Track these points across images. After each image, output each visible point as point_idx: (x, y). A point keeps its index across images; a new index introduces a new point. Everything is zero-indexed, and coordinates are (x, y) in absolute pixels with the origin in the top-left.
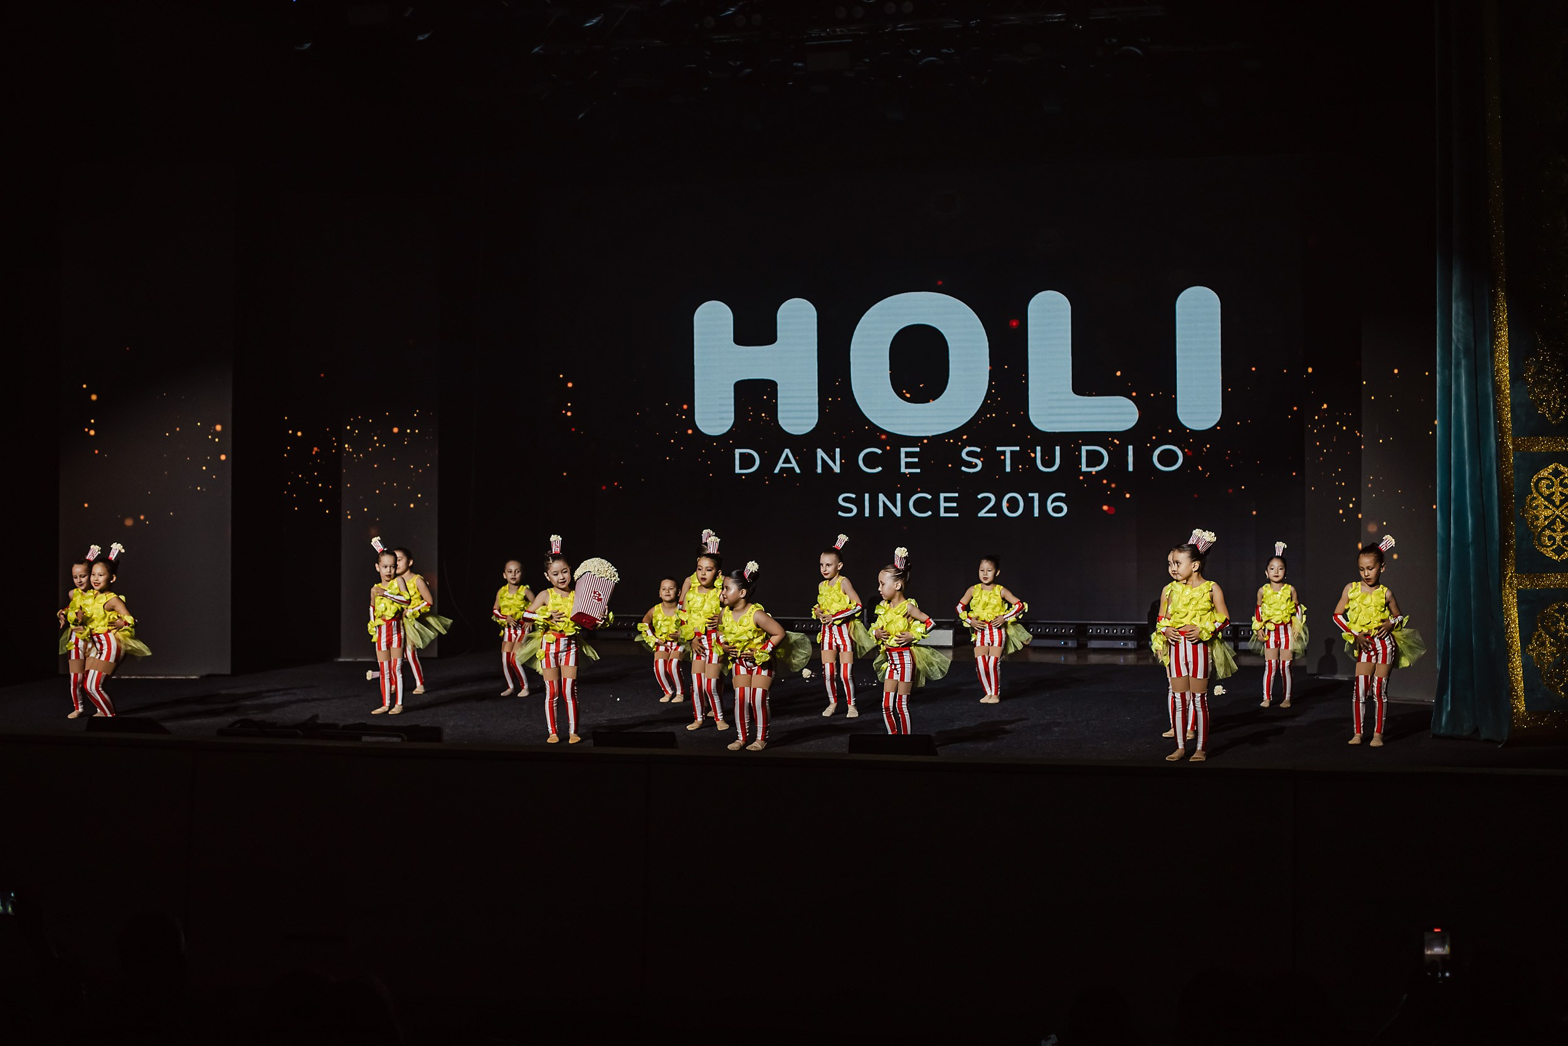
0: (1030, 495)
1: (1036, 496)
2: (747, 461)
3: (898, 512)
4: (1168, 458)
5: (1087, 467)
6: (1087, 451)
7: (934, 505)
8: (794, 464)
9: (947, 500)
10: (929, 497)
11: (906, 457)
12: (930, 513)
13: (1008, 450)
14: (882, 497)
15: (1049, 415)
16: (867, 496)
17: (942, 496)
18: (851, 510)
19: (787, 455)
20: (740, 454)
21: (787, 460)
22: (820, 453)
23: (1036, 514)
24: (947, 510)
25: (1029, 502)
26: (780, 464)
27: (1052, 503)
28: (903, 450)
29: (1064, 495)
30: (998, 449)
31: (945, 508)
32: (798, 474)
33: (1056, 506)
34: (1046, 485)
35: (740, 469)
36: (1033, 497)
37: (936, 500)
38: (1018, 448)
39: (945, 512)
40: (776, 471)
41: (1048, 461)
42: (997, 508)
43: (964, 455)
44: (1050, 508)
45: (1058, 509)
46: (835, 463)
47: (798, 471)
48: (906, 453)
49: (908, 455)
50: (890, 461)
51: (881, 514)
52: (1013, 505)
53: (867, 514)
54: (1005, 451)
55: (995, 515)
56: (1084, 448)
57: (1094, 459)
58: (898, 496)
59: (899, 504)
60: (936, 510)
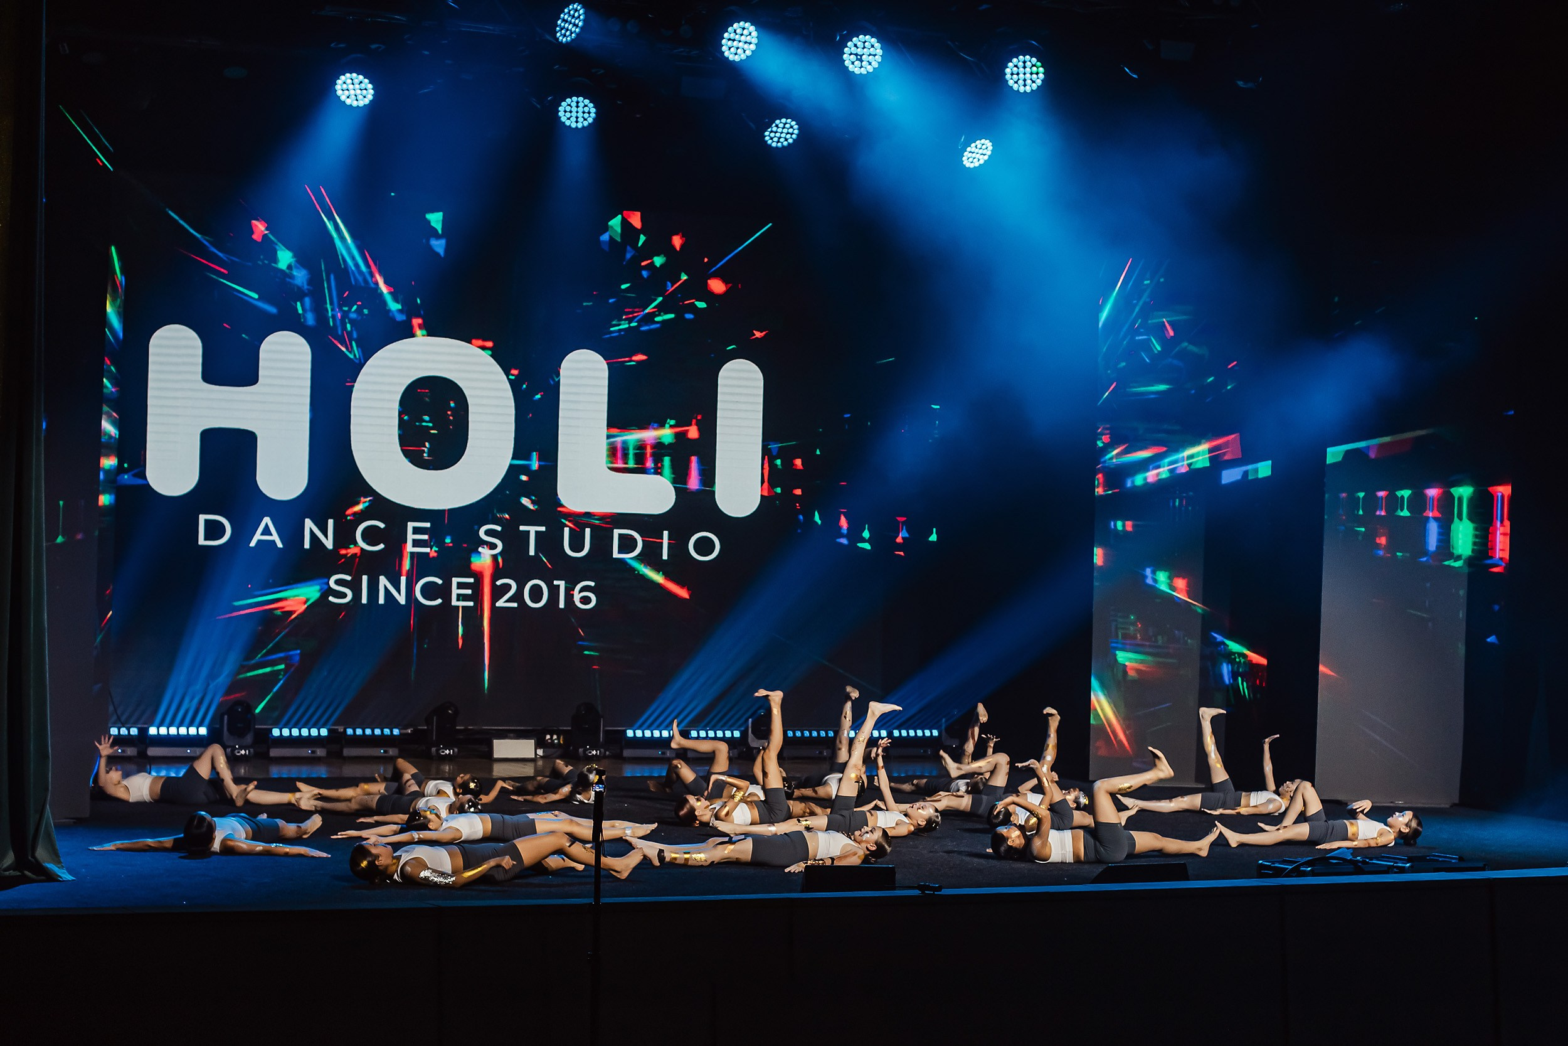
0: (556, 583)
1: (562, 584)
2: (214, 530)
3: (402, 599)
5: (619, 553)
6: (620, 535)
7: (444, 591)
8: (275, 537)
9: (460, 586)
10: (440, 582)
11: (414, 533)
12: (439, 601)
13: (533, 530)
14: (383, 581)
16: (365, 578)
17: (455, 580)
18: (344, 595)
19: (267, 525)
20: (206, 521)
21: (267, 531)
22: (309, 524)
23: (562, 605)
24: (460, 597)
25: (553, 591)
26: (258, 536)
27: (580, 592)
28: (411, 525)
29: (592, 584)
30: (522, 528)
31: (459, 595)
32: (280, 548)
33: (584, 596)
34: (573, 572)
35: (206, 539)
36: (559, 586)
37: (447, 586)
38: (543, 529)
39: (458, 600)
40: (253, 544)
41: (577, 545)
42: (518, 597)
43: (482, 533)
44: (577, 597)
45: (585, 600)
46: (326, 537)
47: (280, 545)
48: (414, 528)
49: (416, 531)
50: (395, 536)
51: (381, 601)
52: (536, 594)
53: (364, 601)
54: (528, 532)
55: (515, 605)
56: (617, 532)
57: (627, 544)
58: (404, 580)
59: (403, 589)
60: (447, 596)
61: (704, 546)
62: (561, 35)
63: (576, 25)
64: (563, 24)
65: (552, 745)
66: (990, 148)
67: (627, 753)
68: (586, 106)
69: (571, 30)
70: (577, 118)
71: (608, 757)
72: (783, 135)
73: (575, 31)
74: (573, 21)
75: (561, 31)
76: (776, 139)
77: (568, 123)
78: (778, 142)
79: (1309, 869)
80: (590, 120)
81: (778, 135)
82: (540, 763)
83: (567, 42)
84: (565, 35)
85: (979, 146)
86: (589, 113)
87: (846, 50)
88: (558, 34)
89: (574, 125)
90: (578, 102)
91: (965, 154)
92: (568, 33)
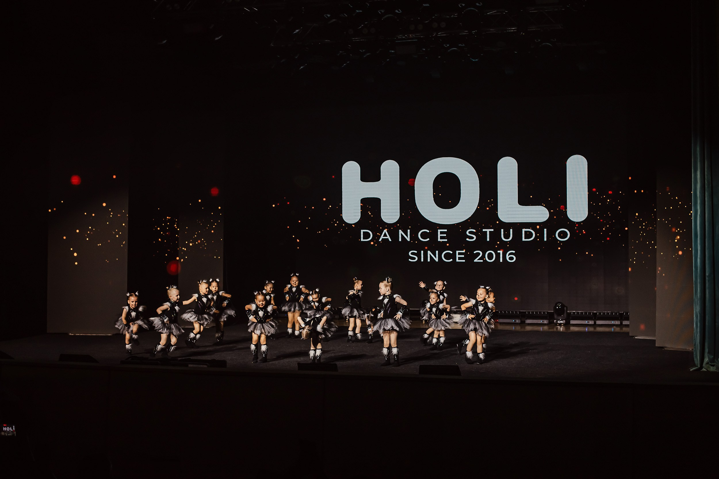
0: (498, 252)
1: (501, 252)
2: (366, 235)
3: (437, 260)
5: (525, 239)
7: (453, 256)
8: (388, 237)
9: (459, 254)
10: (451, 252)
12: (451, 260)
13: (488, 231)
14: (429, 252)
15: (508, 215)
16: (422, 252)
17: (457, 252)
18: (414, 259)
19: (385, 233)
20: (363, 232)
21: (385, 235)
22: (401, 232)
23: (501, 261)
25: (498, 255)
26: (382, 237)
27: (509, 255)
28: (439, 231)
29: (514, 252)
30: (484, 230)
31: (459, 257)
33: (511, 257)
34: (505, 247)
35: (363, 239)
36: (500, 253)
37: (454, 254)
38: (493, 230)
39: (459, 260)
40: (380, 240)
41: (507, 236)
42: (483, 257)
43: (467, 233)
44: (507, 257)
47: (390, 240)
48: (441, 232)
49: (441, 233)
50: (433, 235)
51: (429, 260)
52: (490, 256)
53: (422, 260)
54: (487, 231)
55: (482, 261)
56: (524, 230)
57: (528, 235)
58: (437, 252)
59: (437, 256)
60: (454, 259)
61: (563, 235)
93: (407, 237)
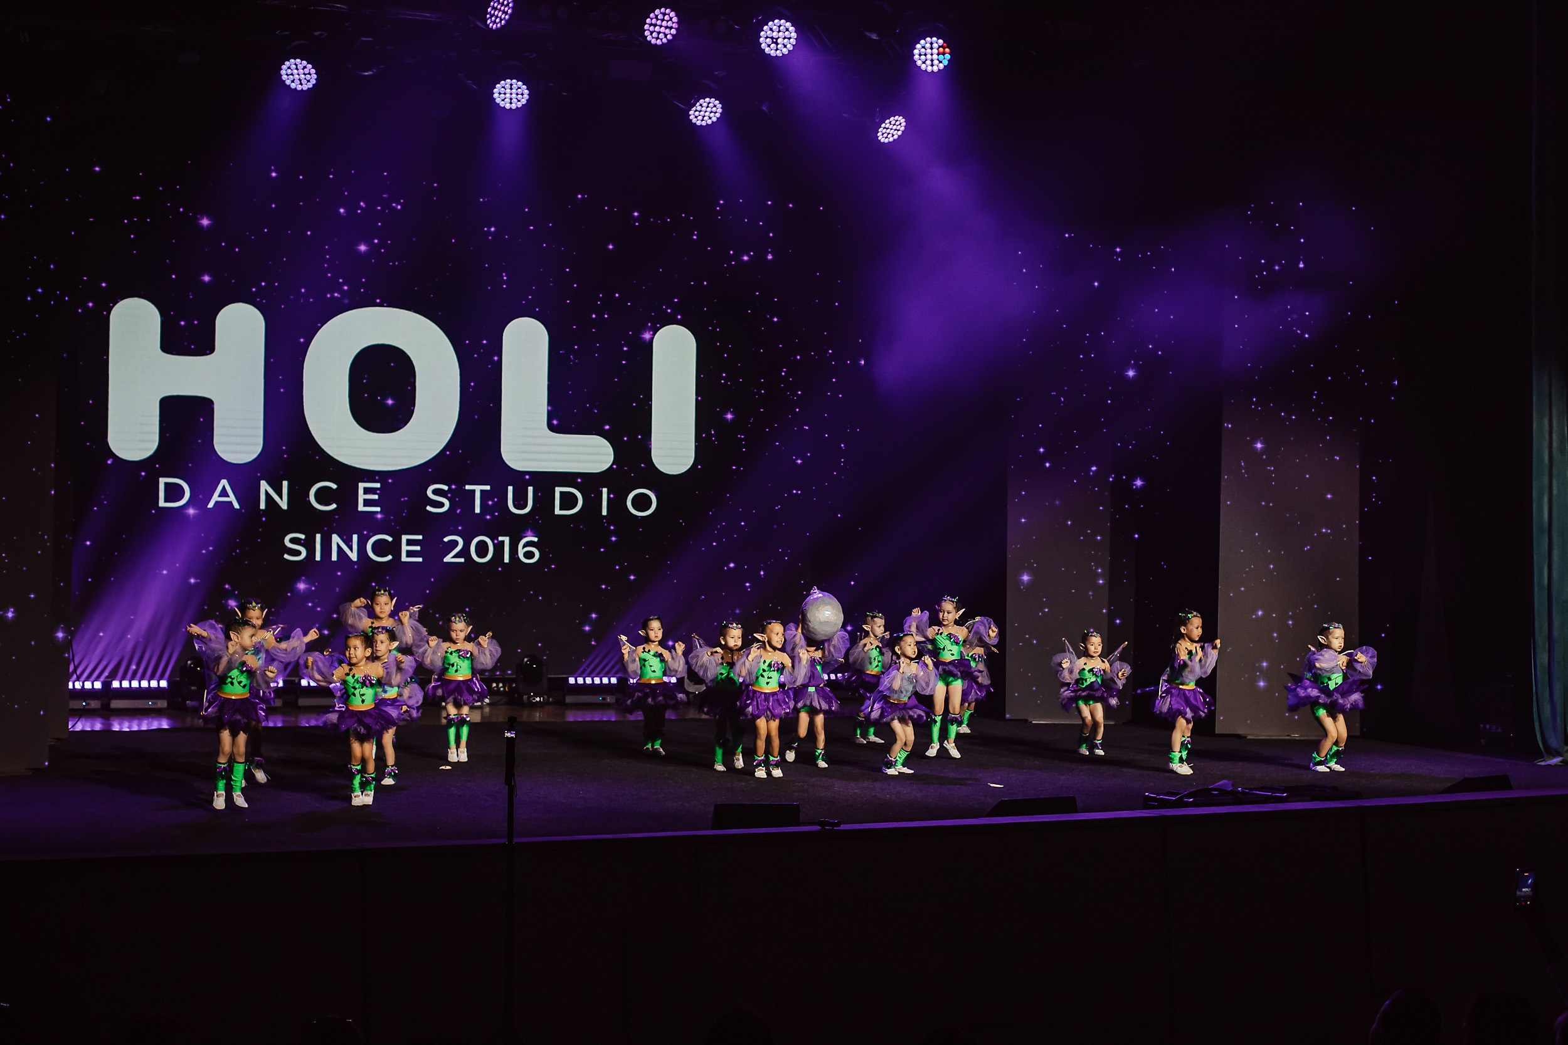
0: (500, 538)
1: (506, 540)
2: (174, 493)
3: (354, 556)
4: (642, 502)
5: (561, 509)
6: (562, 493)
7: (394, 548)
8: (232, 498)
9: (409, 542)
10: (390, 539)
11: (365, 493)
12: (390, 557)
13: (478, 489)
14: (336, 539)
15: (524, 452)
16: (318, 537)
17: (404, 538)
18: (298, 553)
19: (224, 487)
20: (166, 484)
21: (224, 493)
22: (264, 486)
23: (507, 560)
24: (410, 554)
25: (499, 547)
26: (216, 498)
27: (523, 548)
28: (362, 486)
29: (536, 539)
30: (468, 487)
31: (407, 551)
32: (238, 509)
33: (528, 551)
34: (516, 528)
35: (166, 501)
36: (503, 542)
37: (397, 543)
38: (488, 488)
39: (407, 556)
40: (211, 505)
41: (520, 502)
42: (465, 552)
43: (429, 493)
44: (521, 552)
45: (529, 555)
47: (236, 506)
48: (365, 489)
49: (367, 491)
50: (346, 496)
51: (334, 558)
52: (482, 549)
53: (318, 558)
54: (474, 491)
55: (462, 560)
56: (558, 490)
57: (568, 501)
58: (355, 537)
59: (355, 547)
60: (397, 553)
62: (491, 22)
63: (505, 13)
64: (492, 12)
65: (497, 692)
66: (904, 124)
67: (569, 699)
68: (519, 88)
69: (501, 17)
70: (511, 99)
71: (552, 703)
72: (707, 114)
73: (505, 18)
74: (502, 8)
75: (491, 18)
76: (700, 118)
77: (502, 104)
78: (702, 120)
79: (1191, 800)
80: (524, 101)
81: (702, 113)
82: (487, 710)
83: (497, 29)
84: (495, 22)
85: (893, 122)
86: (522, 94)
87: (762, 33)
88: (489, 21)
89: (508, 106)
90: (511, 85)
91: (880, 130)
92: (498, 20)
93: (281, 498)
